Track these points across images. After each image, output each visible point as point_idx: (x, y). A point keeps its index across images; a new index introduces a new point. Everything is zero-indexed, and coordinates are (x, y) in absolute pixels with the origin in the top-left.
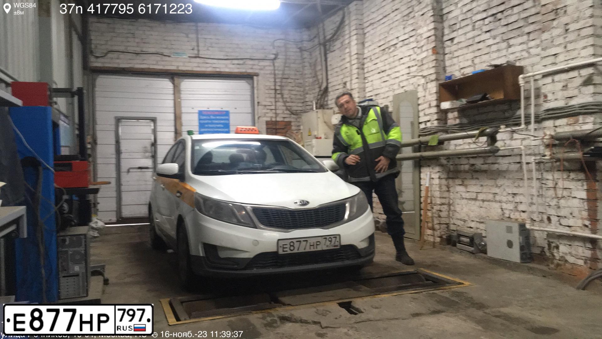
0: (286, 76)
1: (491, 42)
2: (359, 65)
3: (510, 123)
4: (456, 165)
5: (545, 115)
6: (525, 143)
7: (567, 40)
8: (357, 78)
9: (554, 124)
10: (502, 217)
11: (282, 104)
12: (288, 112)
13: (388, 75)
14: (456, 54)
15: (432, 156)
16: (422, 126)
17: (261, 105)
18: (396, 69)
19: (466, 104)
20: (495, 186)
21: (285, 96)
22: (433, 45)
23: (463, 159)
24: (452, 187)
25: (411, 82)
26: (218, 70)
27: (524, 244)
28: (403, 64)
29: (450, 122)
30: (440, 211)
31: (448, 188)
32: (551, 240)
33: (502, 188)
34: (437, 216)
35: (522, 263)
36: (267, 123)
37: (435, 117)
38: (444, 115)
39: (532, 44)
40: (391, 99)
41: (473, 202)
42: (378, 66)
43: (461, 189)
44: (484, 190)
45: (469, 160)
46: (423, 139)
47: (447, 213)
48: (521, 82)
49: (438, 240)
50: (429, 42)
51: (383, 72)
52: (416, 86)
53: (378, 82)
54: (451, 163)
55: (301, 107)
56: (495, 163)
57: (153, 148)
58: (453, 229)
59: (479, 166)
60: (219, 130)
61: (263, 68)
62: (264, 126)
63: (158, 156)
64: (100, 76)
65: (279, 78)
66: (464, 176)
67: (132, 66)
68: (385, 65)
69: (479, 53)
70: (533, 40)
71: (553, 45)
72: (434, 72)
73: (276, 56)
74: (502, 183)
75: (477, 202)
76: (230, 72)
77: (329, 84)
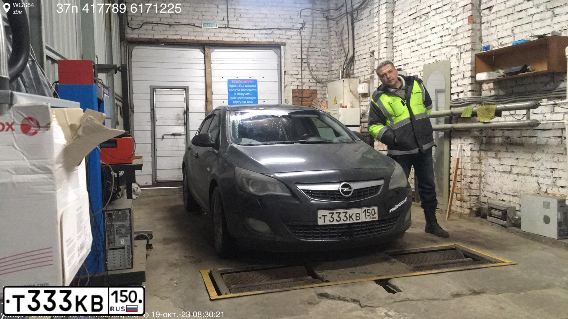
0: (313, 45)
1: (533, 11)
2: (388, 34)
3: (553, 96)
4: (490, 137)
8: (385, 47)
10: (538, 192)
11: (309, 73)
12: (314, 81)
13: (419, 45)
14: (494, 23)
15: (464, 128)
16: (455, 97)
17: (287, 74)
18: (427, 39)
19: (504, 76)
20: (532, 160)
21: (311, 65)
22: (470, 14)
23: (497, 131)
24: (484, 159)
25: (443, 52)
26: (247, 40)
27: (563, 220)
28: (436, 33)
29: (485, 94)
30: (471, 183)
31: (480, 161)
33: (540, 162)
34: (467, 187)
35: (559, 239)
36: (294, 91)
37: (469, 88)
38: (478, 87)
40: (421, 68)
41: (507, 175)
42: (408, 35)
43: (493, 161)
44: (520, 164)
45: (503, 132)
46: (455, 110)
47: (478, 185)
48: (567, 53)
49: (468, 211)
50: (465, 11)
51: (413, 41)
52: (449, 56)
53: (409, 50)
54: (484, 135)
55: (326, 75)
56: (533, 137)
57: (185, 115)
58: (484, 201)
59: (516, 138)
60: (248, 98)
61: (290, 37)
62: (291, 95)
63: (190, 124)
64: (136, 47)
65: (306, 47)
66: (498, 148)
67: (165, 37)
68: (415, 35)
69: (520, 22)
72: (469, 42)
73: (303, 25)
74: (540, 157)
75: (511, 175)
76: (258, 42)
77: (355, 54)
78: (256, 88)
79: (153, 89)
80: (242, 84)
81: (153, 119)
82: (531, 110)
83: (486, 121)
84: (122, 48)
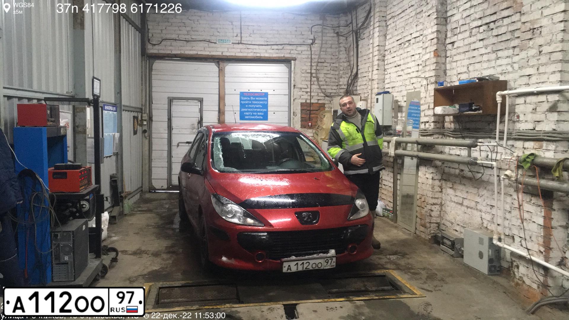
0: (322, 60)
1: (483, 51)
2: (380, 57)
4: (450, 168)
5: (516, 135)
7: (540, 62)
8: (377, 69)
9: (523, 145)
10: (481, 226)
11: (318, 87)
12: (322, 95)
13: (402, 70)
14: (456, 58)
15: (427, 158)
17: (297, 88)
18: (408, 66)
19: (458, 111)
20: (478, 195)
21: (320, 79)
22: (435, 48)
24: (444, 188)
26: (258, 55)
27: (494, 257)
28: (414, 61)
29: (447, 125)
30: (432, 211)
31: (441, 189)
32: (514, 259)
33: (483, 198)
34: (428, 215)
35: (489, 275)
36: (302, 104)
38: (441, 119)
39: (516, 59)
41: (459, 207)
42: (395, 59)
43: (450, 191)
44: (469, 197)
45: (459, 165)
47: (439, 213)
48: (499, 99)
49: (428, 237)
50: (432, 44)
51: (398, 66)
53: (396, 74)
54: (445, 165)
55: (334, 90)
56: (480, 173)
57: (199, 125)
58: (442, 229)
59: (467, 172)
60: (258, 110)
61: (300, 52)
62: (299, 108)
64: (157, 61)
65: (315, 62)
66: (454, 179)
67: (183, 52)
68: (400, 60)
69: (473, 61)
70: (517, 55)
71: (528, 65)
72: (433, 74)
73: (314, 41)
74: (483, 193)
75: (463, 207)
76: (269, 57)
77: (359, 71)
78: (267, 101)
79: (171, 101)
80: (254, 97)
81: (170, 128)
84: (143, 62)
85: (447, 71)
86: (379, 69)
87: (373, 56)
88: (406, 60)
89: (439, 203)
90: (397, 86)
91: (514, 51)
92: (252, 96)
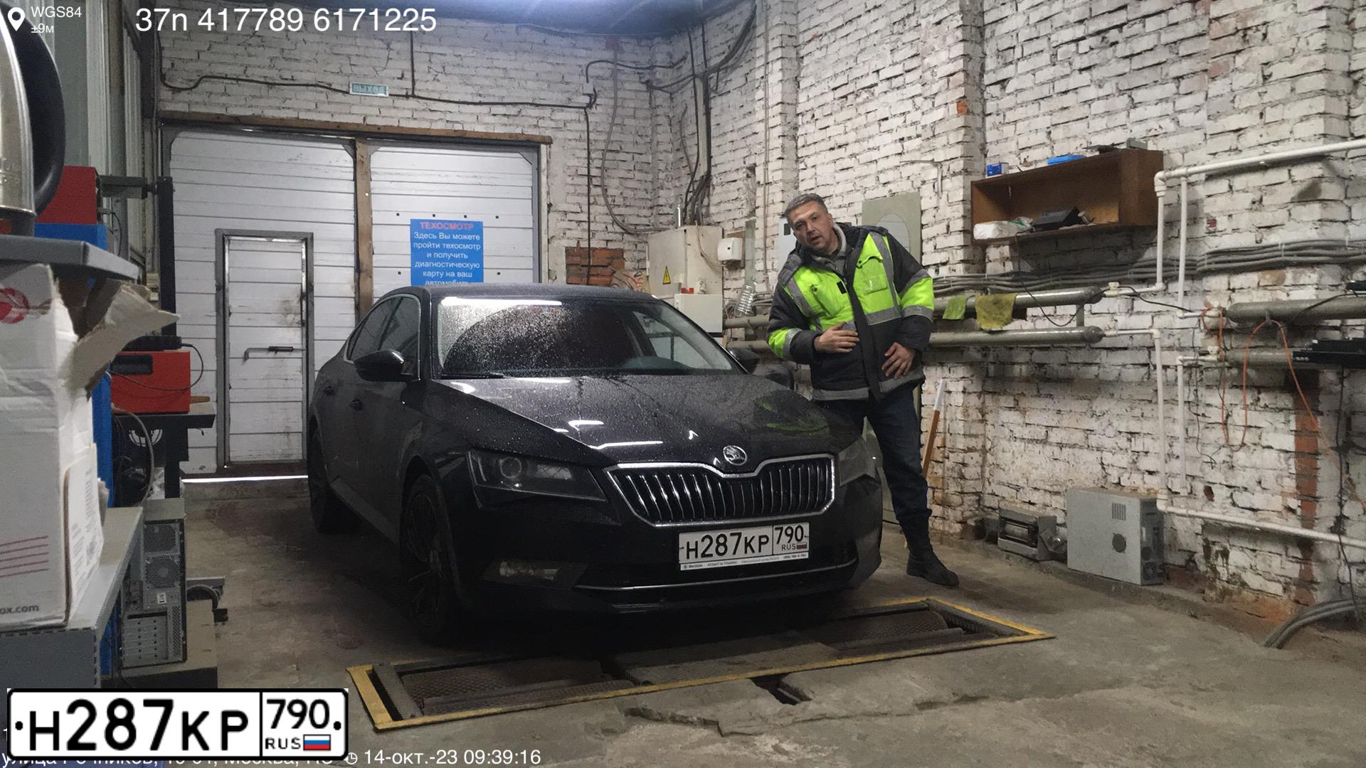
0: (615, 147)
1: (1092, 93)
2: (787, 129)
3: (1128, 276)
4: (1003, 363)
5: (1210, 263)
6: (1161, 321)
7: (1266, 99)
8: (780, 158)
9: (1229, 284)
10: (1102, 483)
11: (605, 210)
12: (618, 229)
13: (853, 155)
14: (1011, 116)
15: (951, 343)
17: (555, 211)
18: (872, 144)
19: (1031, 231)
20: (1089, 414)
21: (611, 192)
22: (960, 93)
23: (1018, 351)
24: (991, 411)
25: (905, 175)
26: (458, 127)
27: (1150, 545)
28: (889, 131)
29: (993, 268)
30: (964, 465)
31: (983, 415)
32: (1211, 538)
33: (1104, 420)
34: (956, 475)
35: (1143, 585)
36: (569, 251)
37: (960, 255)
38: (979, 252)
39: (1185, 102)
40: (858, 208)
41: (1038, 447)
42: (829, 132)
43: (1012, 417)
44: (1065, 423)
45: (1031, 354)
47: (979, 470)
48: (1159, 187)
49: (958, 528)
50: (951, 86)
51: (840, 147)
52: (918, 183)
53: (832, 167)
54: (991, 359)
55: (645, 217)
56: (1090, 364)
57: (304, 303)
58: (992, 505)
59: (1056, 367)
60: (459, 265)
61: (561, 125)
62: (562, 260)
63: (316, 323)
64: (182, 134)
65: (598, 150)
66: (1019, 388)
67: (257, 112)
68: (846, 133)
69: (1064, 116)
70: (1186, 94)
71: (1234, 108)
72: (959, 154)
73: (593, 97)
74: (1105, 408)
75: (1048, 447)
76: (486, 133)
77: (713, 169)
78: (481, 242)
79: (223, 238)
80: (446, 232)
81: (223, 310)
82: (1087, 307)
83: (996, 327)
84: (148, 135)
85: (988, 147)
86: (785, 156)
87: (768, 129)
88: (864, 133)
89: (979, 447)
90: (837, 192)
91: (1178, 87)
92: (442, 231)
